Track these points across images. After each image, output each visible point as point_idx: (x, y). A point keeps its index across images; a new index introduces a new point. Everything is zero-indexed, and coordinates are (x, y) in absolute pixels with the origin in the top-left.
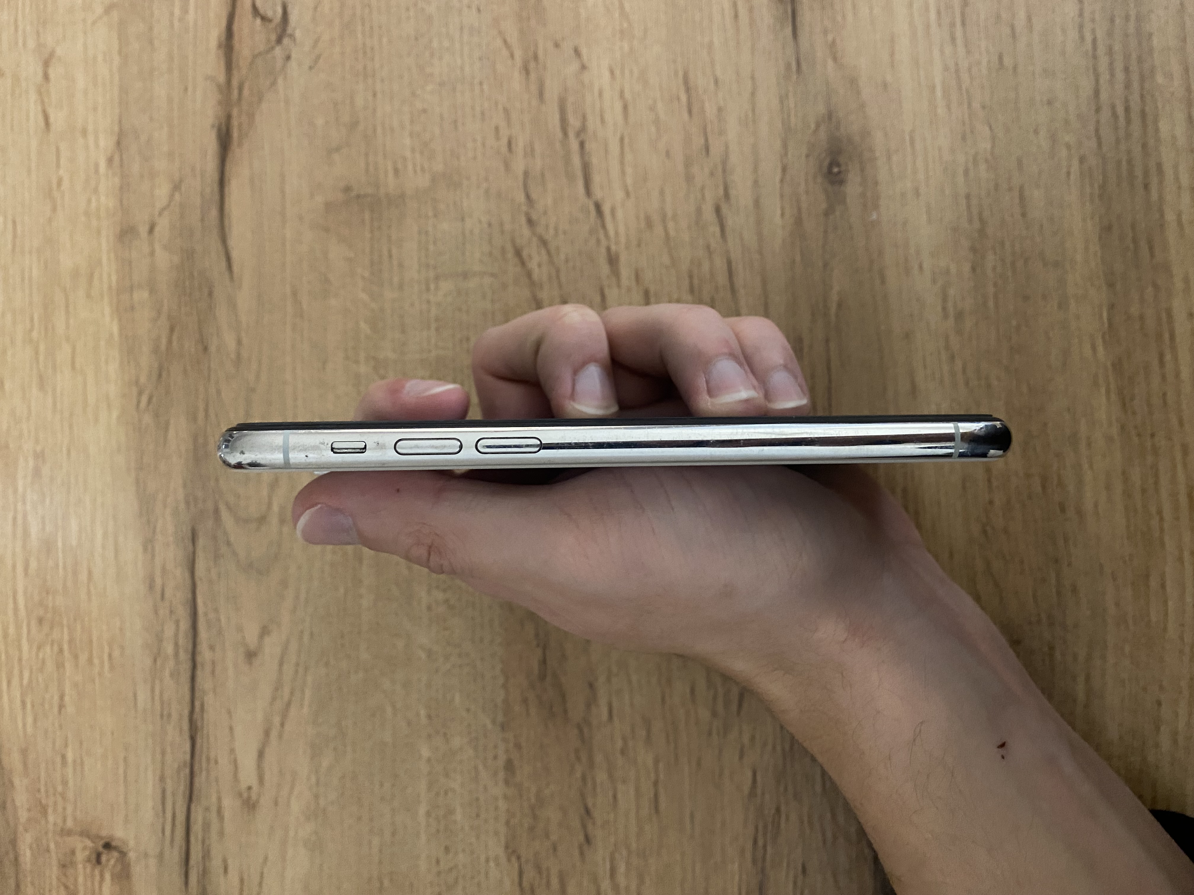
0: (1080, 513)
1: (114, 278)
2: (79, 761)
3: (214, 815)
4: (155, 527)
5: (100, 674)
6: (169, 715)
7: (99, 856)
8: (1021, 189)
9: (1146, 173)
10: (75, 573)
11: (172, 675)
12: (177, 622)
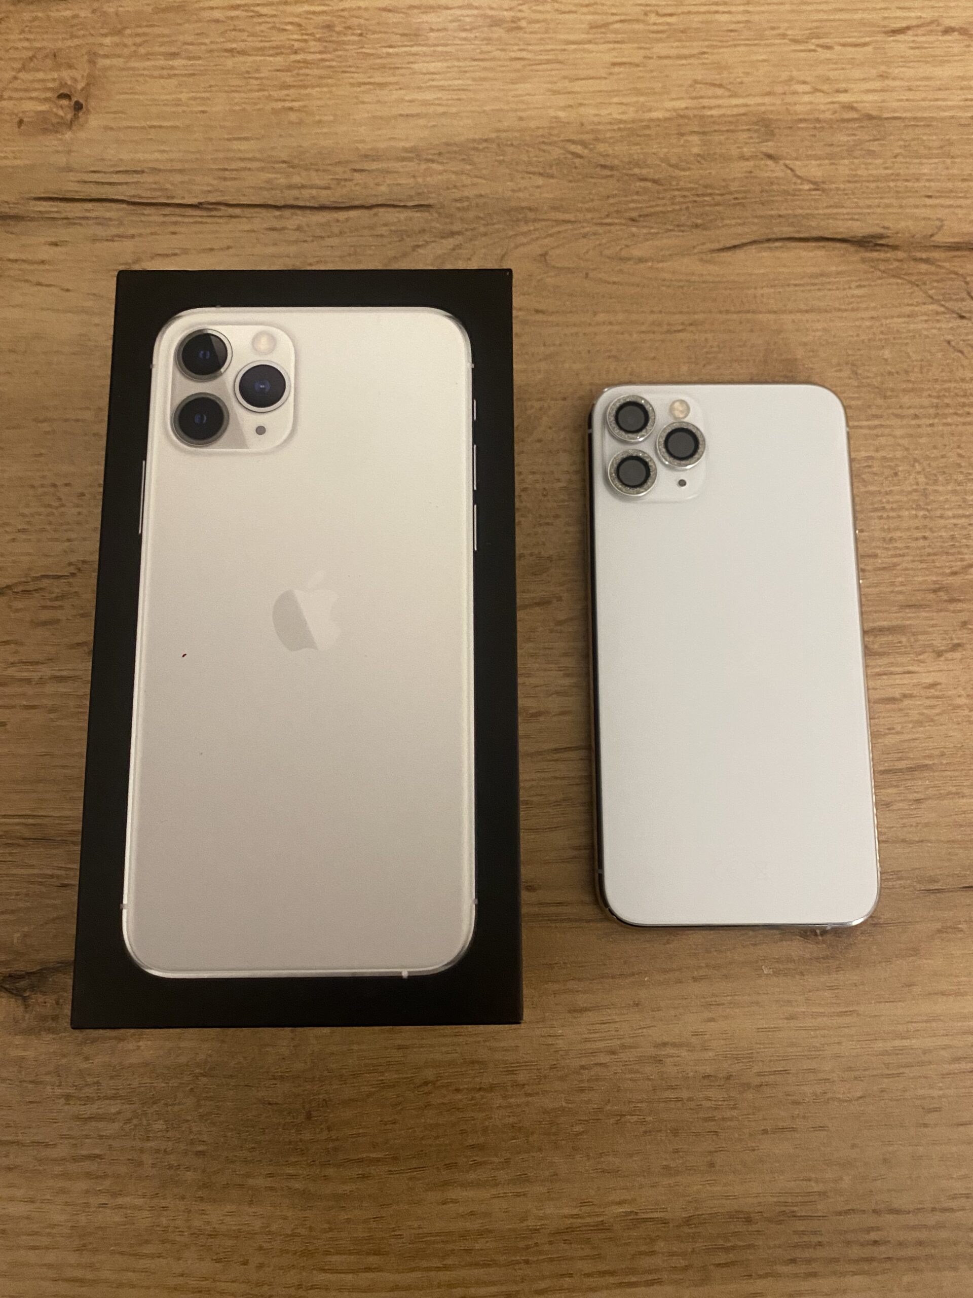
0: (446, 1184)
1: (714, 112)
2: (172, 72)
3: (114, 231)
4: (433, 161)
5: (269, 98)
6: (225, 179)
7: (67, 96)
8: (794, 1129)
9: (809, 1261)
10: (383, 67)
11: (268, 181)
12: (327, 188)
